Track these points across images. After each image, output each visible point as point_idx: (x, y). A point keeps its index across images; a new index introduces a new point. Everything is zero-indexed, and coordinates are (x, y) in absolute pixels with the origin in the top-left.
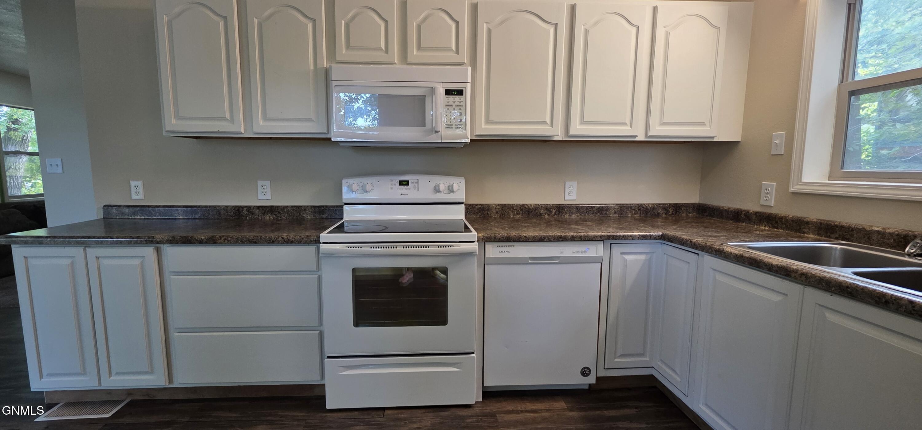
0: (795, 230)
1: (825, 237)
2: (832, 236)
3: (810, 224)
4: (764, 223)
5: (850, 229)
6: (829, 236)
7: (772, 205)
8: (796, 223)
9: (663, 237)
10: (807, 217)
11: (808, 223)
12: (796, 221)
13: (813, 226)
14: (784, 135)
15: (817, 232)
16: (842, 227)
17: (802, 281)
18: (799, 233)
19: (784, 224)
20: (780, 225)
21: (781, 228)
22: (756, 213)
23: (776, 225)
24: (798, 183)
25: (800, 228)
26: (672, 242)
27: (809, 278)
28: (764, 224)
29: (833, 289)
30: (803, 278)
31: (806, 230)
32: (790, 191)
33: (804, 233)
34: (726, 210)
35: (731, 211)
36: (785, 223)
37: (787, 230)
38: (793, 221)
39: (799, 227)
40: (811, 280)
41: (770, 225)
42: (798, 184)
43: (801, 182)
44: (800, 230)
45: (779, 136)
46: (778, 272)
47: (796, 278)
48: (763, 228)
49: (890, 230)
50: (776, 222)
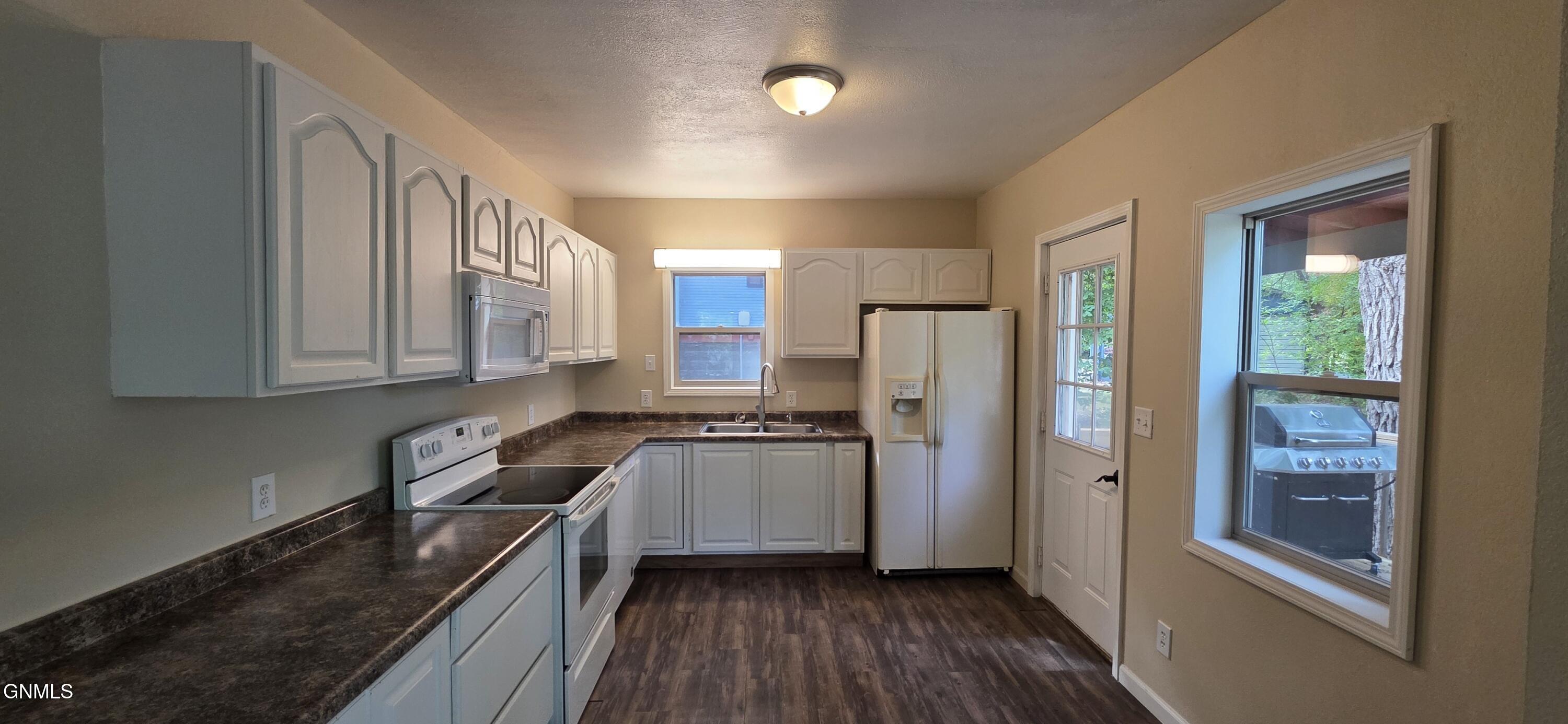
0: (673, 421)
3: (683, 416)
5: (711, 415)
6: (702, 420)
8: (674, 416)
9: (648, 440)
10: (679, 411)
11: (681, 415)
13: (685, 417)
14: (655, 357)
15: (688, 420)
16: (706, 414)
19: (664, 418)
20: (661, 419)
22: (642, 414)
24: (668, 390)
25: (677, 419)
26: (660, 442)
27: (764, 439)
28: (648, 420)
30: (761, 439)
31: (681, 420)
34: (613, 415)
35: (619, 415)
36: (666, 417)
37: (667, 422)
38: (671, 415)
41: (654, 421)
43: (670, 389)
44: (677, 421)
45: (651, 358)
46: (747, 440)
47: (758, 440)
48: (649, 423)
49: (725, 413)
50: (659, 418)
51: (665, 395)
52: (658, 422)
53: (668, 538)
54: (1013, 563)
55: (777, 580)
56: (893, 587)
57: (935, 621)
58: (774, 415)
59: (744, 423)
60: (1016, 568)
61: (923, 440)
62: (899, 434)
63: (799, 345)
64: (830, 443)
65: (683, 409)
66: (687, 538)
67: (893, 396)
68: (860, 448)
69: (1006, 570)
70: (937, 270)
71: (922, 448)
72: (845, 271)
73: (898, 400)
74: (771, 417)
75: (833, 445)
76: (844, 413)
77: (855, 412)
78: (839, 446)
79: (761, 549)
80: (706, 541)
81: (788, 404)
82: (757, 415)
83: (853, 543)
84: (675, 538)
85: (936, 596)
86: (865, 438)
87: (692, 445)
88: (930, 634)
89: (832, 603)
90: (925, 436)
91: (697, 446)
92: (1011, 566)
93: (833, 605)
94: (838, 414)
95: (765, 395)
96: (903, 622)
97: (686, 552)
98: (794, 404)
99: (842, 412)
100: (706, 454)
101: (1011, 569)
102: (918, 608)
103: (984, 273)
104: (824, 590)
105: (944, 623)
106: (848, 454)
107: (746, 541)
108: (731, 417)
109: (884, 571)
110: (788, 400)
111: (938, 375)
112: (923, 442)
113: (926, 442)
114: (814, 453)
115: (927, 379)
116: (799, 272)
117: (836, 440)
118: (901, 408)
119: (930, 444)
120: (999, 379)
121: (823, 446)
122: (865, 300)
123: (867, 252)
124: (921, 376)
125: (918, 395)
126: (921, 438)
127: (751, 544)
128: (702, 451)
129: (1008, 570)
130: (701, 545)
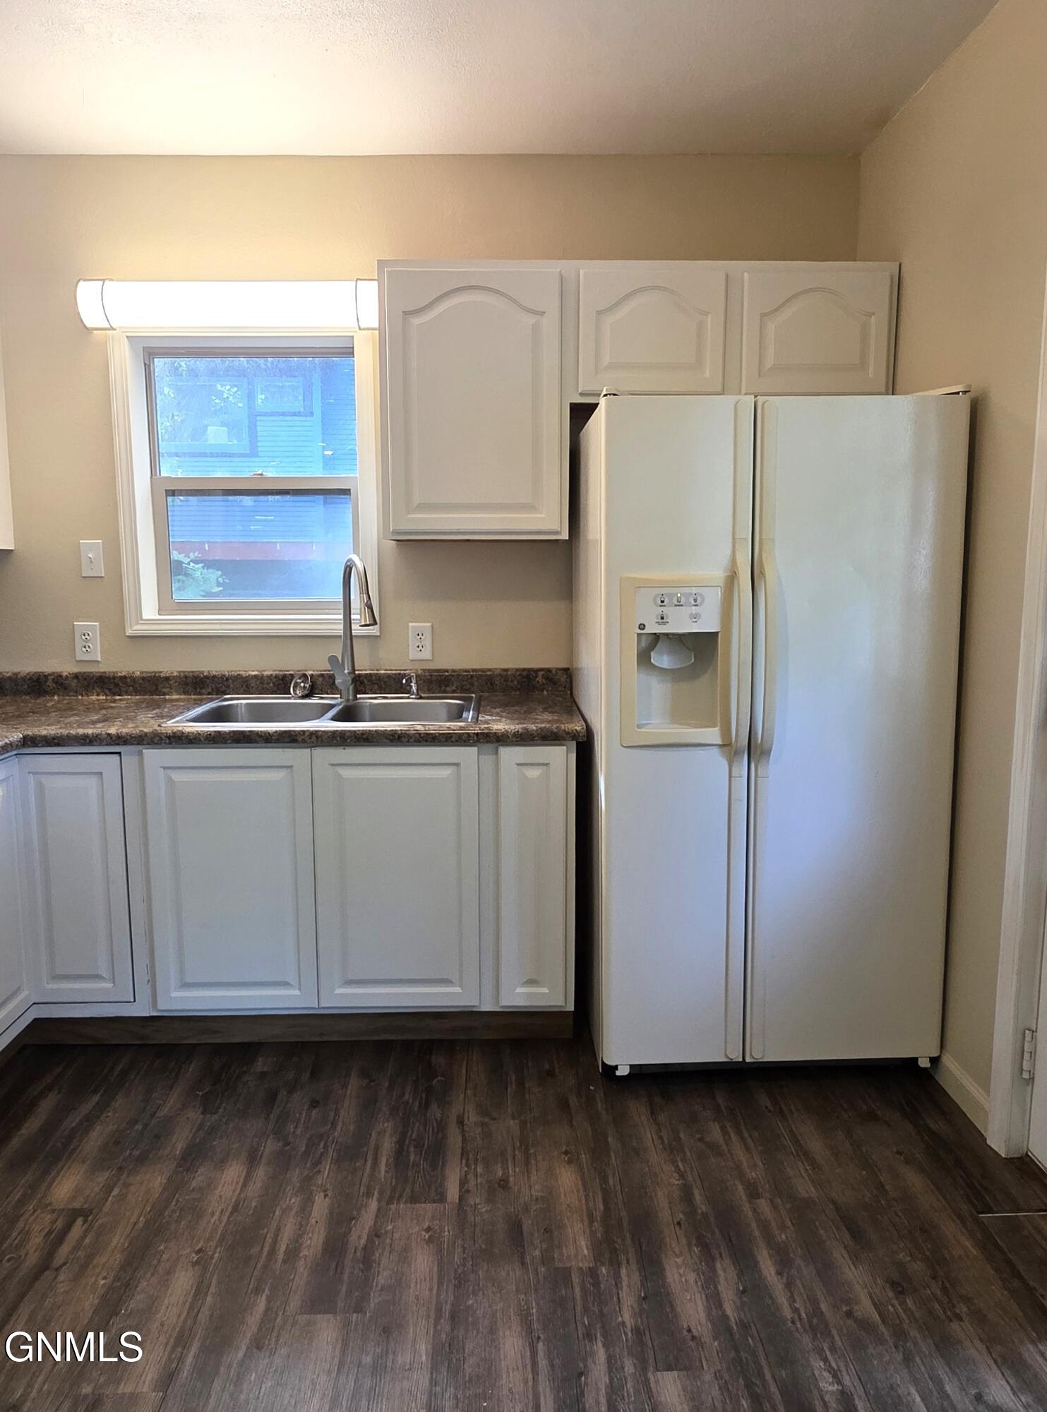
0: (149, 692)
1: (194, 695)
2: (203, 691)
3: (171, 680)
4: (94, 689)
5: (225, 679)
6: (200, 692)
7: (99, 659)
8: (149, 681)
9: (28, 742)
10: (161, 670)
11: (167, 679)
12: (149, 679)
13: (176, 682)
14: (101, 545)
15: (182, 690)
16: (214, 677)
17: (313, 742)
18: (157, 695)
19: (130, 686)
20: (123, 689)
21: (127, 693)
22: (76, 676)
23: (117, 690)
24: (138, 621)
25: (157, 689)
26: (59, 744)
27: (321, 736)
28: (94, 691)
29: (349, 740)
30: (314, 738)
31: (165, 690)
32: (127, 634)
33: (164, 694)
34: (9, 678)
35: (23, 679)
36: (133, 684)
37: (136, 695)
38: (143, 679)
39: (154, 687)
40: (323, 738)
41: (107, 692)
42: (138, 623)
43: (142, 620)
44: (156, 692)
45: (92, 547)
46: (278, 741)
47: (304, 741)
48: (94, 697)
49: (266, 673)
50: (117, 685)
51: (129, 632)
52: (114, 694)
53: (98, 977)
54: (942, 1046)
55: (354, 1083)
56: (638, 1111)
57: (744, 1261)
58: (379, 677)
59: (303, 697)
60: (948, 1061)
61: (720, 742)
62: (660, 727)
63: (423, 507)
64: (489, 747)
65: (171, 664)
66: (141, 976)
67: (642, 627)
68: (561, 758)
69: (924, 1063)
70: (763, 315)
71: (718, 761)
72: (531, 319)
73: (656, 637)
74: (362, 683)
75: (497, 753)
76: (541, 673)
77: (566, 671)
78: (510, 755)
79: (322, 1005)
80: (185, 985)
81: (413, 654)
82: (332, 677)
83: (545, 990)
84: (114, 978)
85: (747, 1149)
86: (573, 736)
87: (140, 753)
88: (725, 1317)
89: (471, 1177)
90: (726, 731)
91: (153, 756)
92: (935, 1054)
93: (472, 1183)
94: (527, 676)
95: (353, 634)
96: (651, 1265)
97: (141, 1009)
98: (426, 654)
99: (537, 671)
100: (177, 776)
101: (935, 1061)
102: (698, 1196)
103: (879, 326)
104: (460, 1122)
105: (768, 1268)
106: (533, 773)
107: (285, 984)
108: (281, 684)
109: (616, 1068)
110: (412, 642)
111: (762, 573)
112: (720, 746)
113: (726, 746)
114: (445, 772)
115: (732, 578)
116: (416, 321)
117: (500, 740)
118: (662, 659)
119: (737, 753)
120: (923, 582)
121: (468, 754)
122: (582, 394)
123: (586, 269)
124: (717, 574)
125: (708, 624)
126: (712, 735)
127: (297, 992)
128: (165, 768)
129: (928, 1065)
130: (174, 994)
